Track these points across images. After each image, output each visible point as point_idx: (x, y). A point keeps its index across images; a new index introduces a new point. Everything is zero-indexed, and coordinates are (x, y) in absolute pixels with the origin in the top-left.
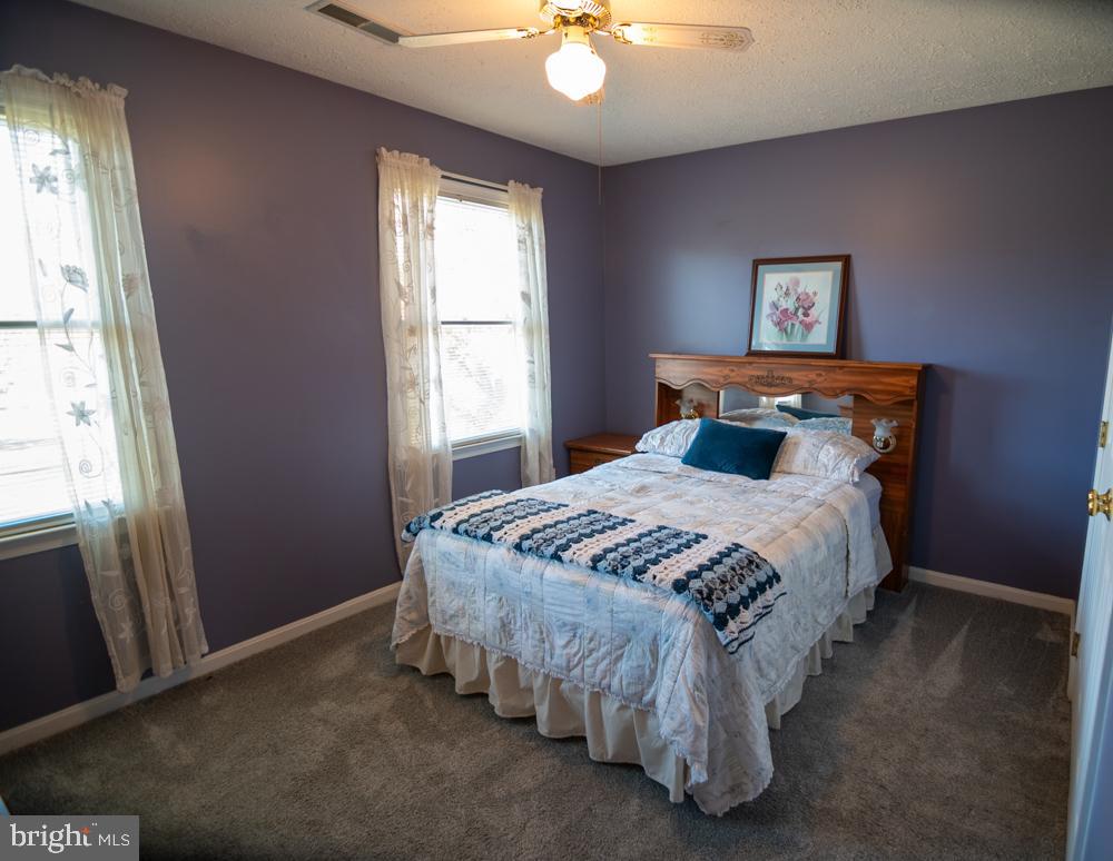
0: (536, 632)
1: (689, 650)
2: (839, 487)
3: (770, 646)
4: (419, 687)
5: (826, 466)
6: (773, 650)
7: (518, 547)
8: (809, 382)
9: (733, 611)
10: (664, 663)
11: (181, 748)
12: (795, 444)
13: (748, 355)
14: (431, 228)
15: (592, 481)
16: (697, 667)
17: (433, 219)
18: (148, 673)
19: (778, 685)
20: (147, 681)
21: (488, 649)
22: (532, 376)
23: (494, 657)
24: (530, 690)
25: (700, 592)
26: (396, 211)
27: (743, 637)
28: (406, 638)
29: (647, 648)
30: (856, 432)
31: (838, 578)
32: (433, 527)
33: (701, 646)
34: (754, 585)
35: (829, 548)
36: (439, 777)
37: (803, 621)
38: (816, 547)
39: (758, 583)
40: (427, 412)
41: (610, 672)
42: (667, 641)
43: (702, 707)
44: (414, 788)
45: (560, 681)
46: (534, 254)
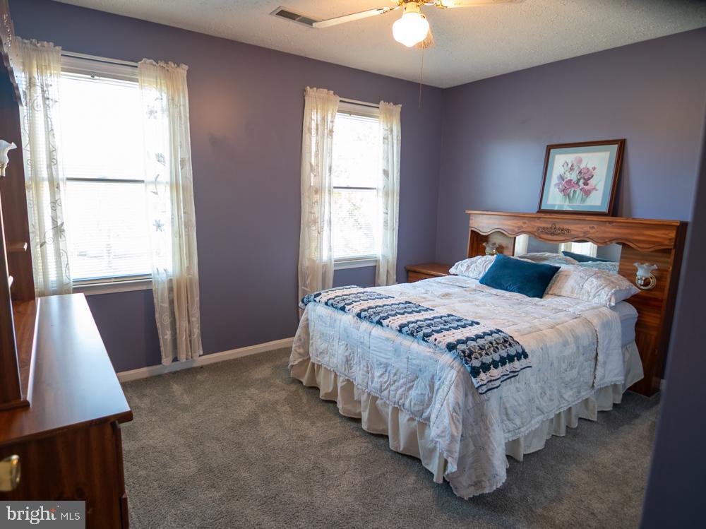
0: (364, 366)
1: (452, 387)
2: (597, 308)
3: (516, 401)
4: (301, 392)
5: (588, 293)
6: (519, 405)
7: (359, 315)
8: (584, 232)
9: (485, 367)
10: (437, 393)
11: (185, 396)
12: (566, 276)
13: (538, 212)
14: (331, 131)
15: (414, 287)
16: (456, 398)
17: (332, 127)
18: (175, 359)
19: (522, 429)
20: (174, 363)
21: (338, 374)
22: (386, 222)
23: (341, 379)
24: (360, 402)
25: (464, 352)
26: (313, 122)
27: (490, 386)
28: (296, 362)
29: (427, 383)
30: (622, 272)
31: (586, 371)
32: (315, 301)
33: (460, 386)
34: (505, 356)
35: (578, 347)
36: (303, 438)
37: (548, 392)
38: (565, 344)
39: (508, 355)
40: (321, 239)
41: (404, 395)
42: (440, 380)
43: (458, 423)
44: (290, 439)
45: (377, 398)
46: (393, 146)
